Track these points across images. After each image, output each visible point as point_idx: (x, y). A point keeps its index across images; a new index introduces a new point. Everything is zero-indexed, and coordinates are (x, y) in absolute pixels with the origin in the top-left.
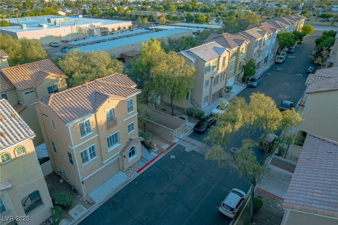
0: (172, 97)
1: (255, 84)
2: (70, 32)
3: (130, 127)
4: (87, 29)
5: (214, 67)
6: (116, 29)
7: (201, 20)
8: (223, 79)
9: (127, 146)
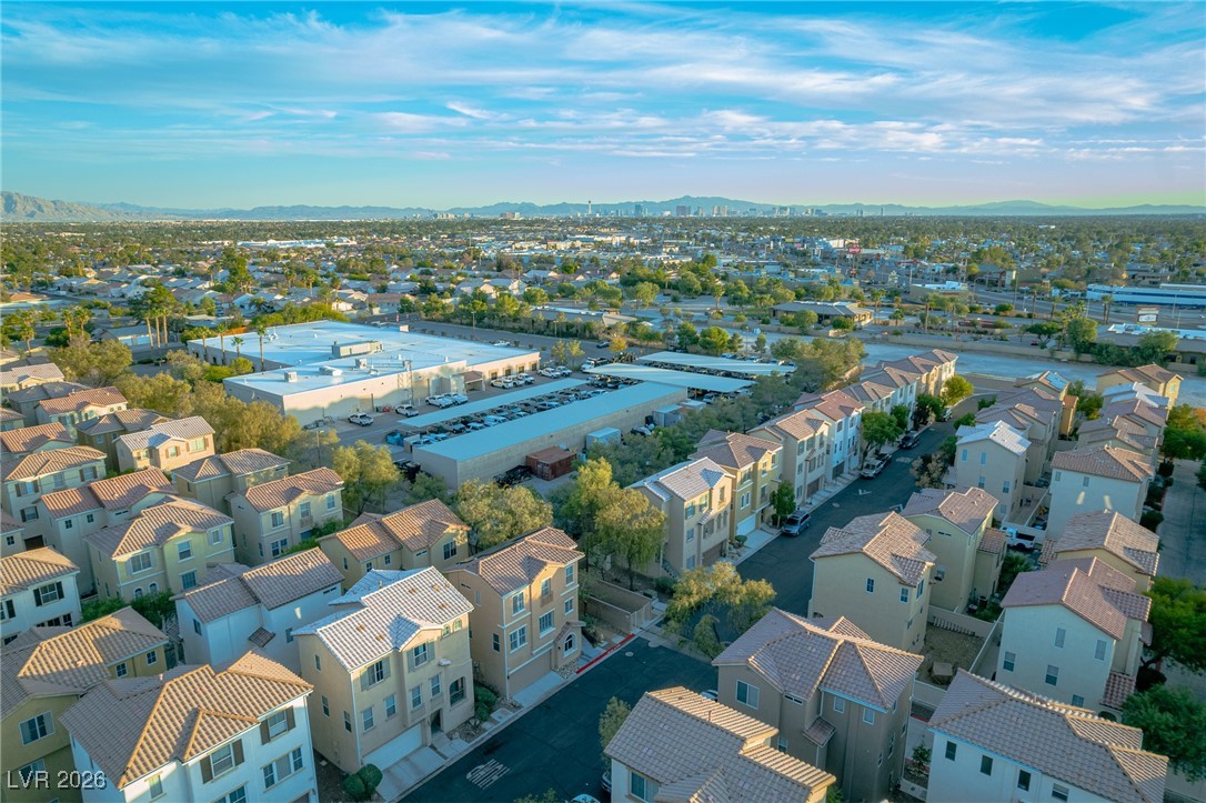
0: (630, 559)
1: (795, 530)
2: (395, 387)
3: (568, 606)
4: (434, 378)
5: (701, 507)
6: (501, 373)
7: (716, 343)
8: (725, 523)
9: (563, 632)
